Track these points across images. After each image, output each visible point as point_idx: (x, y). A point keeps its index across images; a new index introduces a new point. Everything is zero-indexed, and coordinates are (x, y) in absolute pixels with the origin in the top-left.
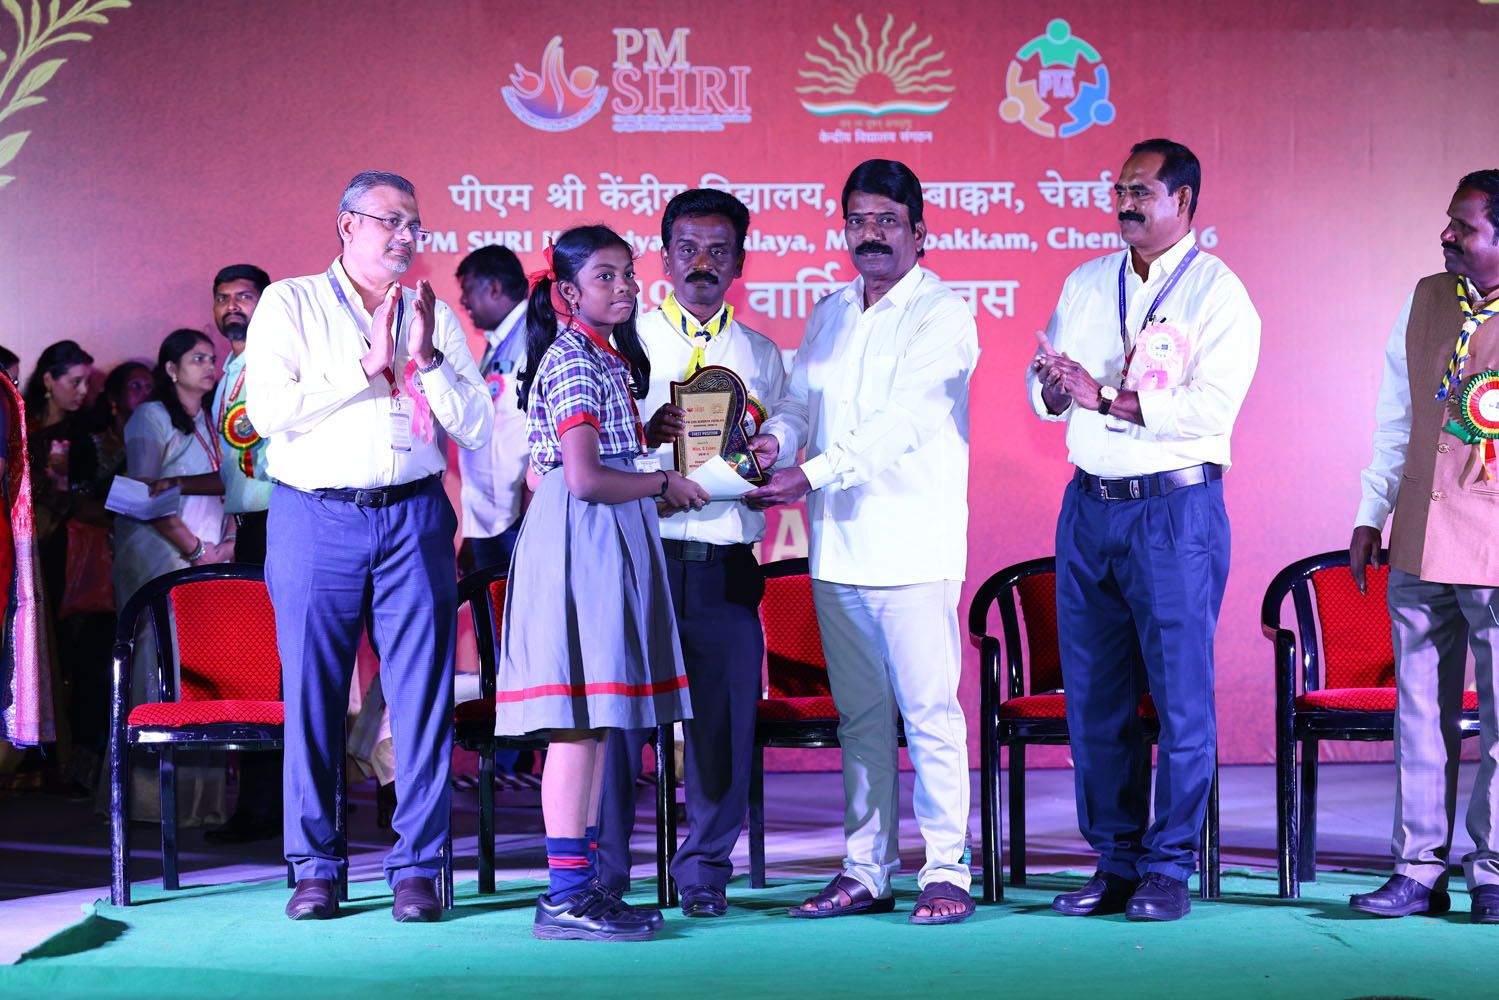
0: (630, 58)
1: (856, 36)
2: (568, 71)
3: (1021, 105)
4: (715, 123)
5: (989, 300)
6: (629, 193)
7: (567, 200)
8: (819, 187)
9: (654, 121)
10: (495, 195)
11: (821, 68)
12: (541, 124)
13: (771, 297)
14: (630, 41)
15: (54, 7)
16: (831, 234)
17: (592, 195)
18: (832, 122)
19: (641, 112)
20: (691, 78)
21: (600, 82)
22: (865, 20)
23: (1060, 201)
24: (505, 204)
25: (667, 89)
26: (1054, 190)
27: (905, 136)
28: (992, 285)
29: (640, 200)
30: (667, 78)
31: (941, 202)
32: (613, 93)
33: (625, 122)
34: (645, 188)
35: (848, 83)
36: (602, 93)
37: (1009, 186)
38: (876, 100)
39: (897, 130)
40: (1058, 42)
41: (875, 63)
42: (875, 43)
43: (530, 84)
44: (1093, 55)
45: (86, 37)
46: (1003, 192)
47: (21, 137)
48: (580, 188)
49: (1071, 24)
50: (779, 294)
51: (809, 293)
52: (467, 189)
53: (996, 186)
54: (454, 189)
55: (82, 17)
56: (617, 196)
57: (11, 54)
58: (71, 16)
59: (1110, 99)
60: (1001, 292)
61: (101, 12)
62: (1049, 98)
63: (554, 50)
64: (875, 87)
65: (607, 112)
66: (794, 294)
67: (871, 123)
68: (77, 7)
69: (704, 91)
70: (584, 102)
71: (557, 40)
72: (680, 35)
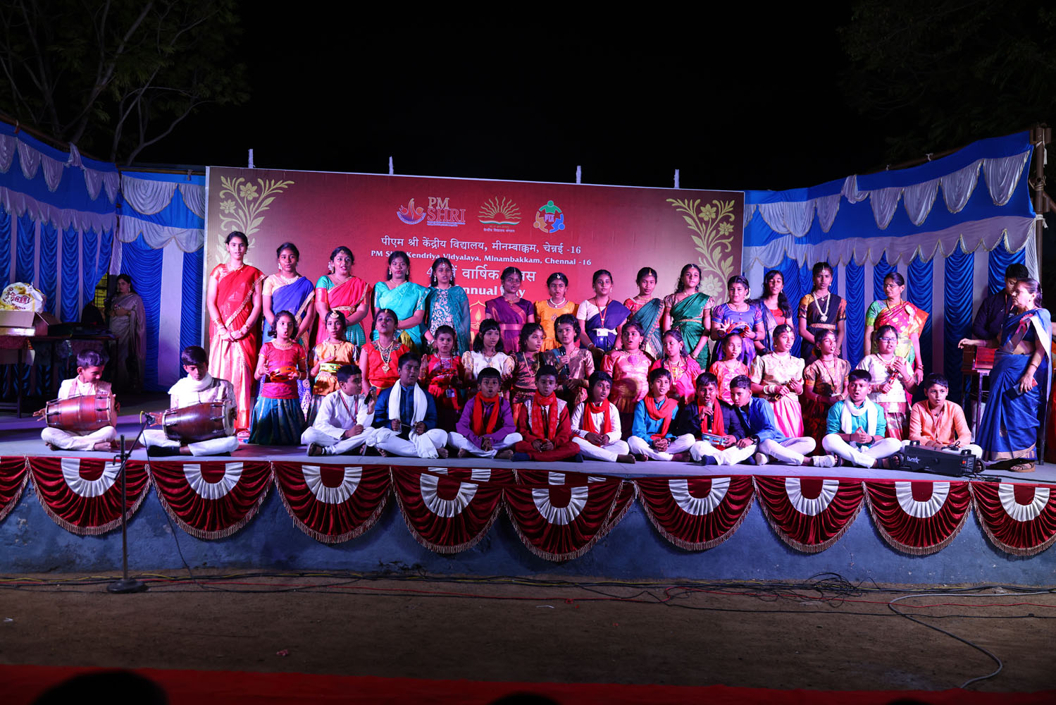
0: (432, 205)
1: (495, 203)
2: (415, 208)
3: (539, 224)
4: (455, 224)
5: (528, 277)
6: (431, 243)
7: (414, 243)
8: (483, 244)
9: (438, 223)
10: (394, 241)
11: (485, 211)
12: (407, 222)
13: (469, 272)
14: (433, 201)
15: (273, 182)
16: (486, 257)
17: (421, 242)
18: (487, 226)
19: (435, 220)
20: (449, 212)
21: (424, 212)
22: (498, 198)
23: (549, 250)
24: (396, 244)
25: (443, 214)
26: (547, 247)
27: (507, 231)
28: (529, 273)
29: (434, 245)
30: (443, 211)
31: (516, 249)
32: (427, 215)
33: (430, 223)
34: (435, 241)
35: (492, 215)
36: (424, 214)
37: (535, 246)
38: (499, 221)
39: (505, 229)
40: (550, 207)
41: (500, 210)
42: (500, 205)
43: (405, 211)
44: (560, 211)
45: (281, 191)
46: (533, 247)
47: (263, 218)
48: (417, 240)
49: (554, 202)
50: (471, 272)
51: (479, 272)
52: (386, 239)
53: (531, 246)
54: (383, 239)
55: (281, 186)
56: (427, 243)
57: (260, 196)
58: (278, 185)
59: (564, 223)
60: (531, 275)
61: (286, 185)
62: (547, 222)
63: (412, 202)
64: (499, 217)
65: (426, 219)
66: (475, 272)
67: (498, 227)
68: (279, 183)
69: (452, 215)
70: (420, 217)
71: (413, 199)
72: (447, 200)
